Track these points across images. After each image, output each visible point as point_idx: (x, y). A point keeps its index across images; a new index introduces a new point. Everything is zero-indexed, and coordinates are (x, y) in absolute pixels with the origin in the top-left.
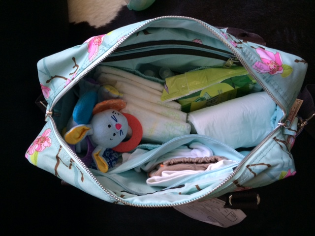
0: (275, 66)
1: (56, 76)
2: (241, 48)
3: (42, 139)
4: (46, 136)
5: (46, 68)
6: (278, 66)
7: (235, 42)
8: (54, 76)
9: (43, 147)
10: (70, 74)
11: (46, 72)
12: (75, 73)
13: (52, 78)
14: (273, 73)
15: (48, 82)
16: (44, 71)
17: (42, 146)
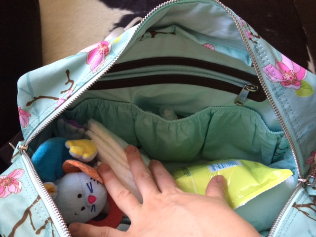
0: (291, 78)
1: (41, 97)
2: (256, 42)
3: (7, 180)
4: (15, 178)
5: (29, 84)
6: (295, 80)
7: (252, 34)
8: (37, 97)
9: (7, 193)
10: (62, 93)
11: (28, 91)
12: (70, 89)
13: (36, 99)
14: (286, 85)
15: (29, 104)
16: (27, 89)
17: (6, 190)
